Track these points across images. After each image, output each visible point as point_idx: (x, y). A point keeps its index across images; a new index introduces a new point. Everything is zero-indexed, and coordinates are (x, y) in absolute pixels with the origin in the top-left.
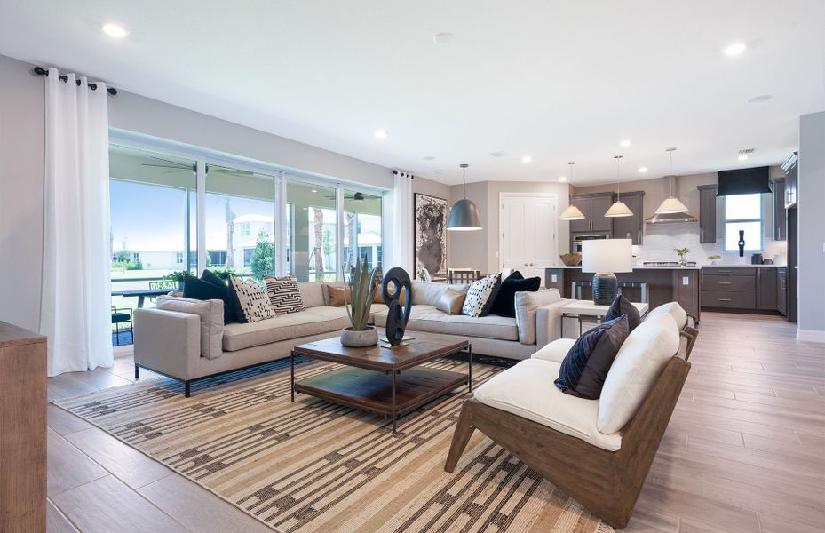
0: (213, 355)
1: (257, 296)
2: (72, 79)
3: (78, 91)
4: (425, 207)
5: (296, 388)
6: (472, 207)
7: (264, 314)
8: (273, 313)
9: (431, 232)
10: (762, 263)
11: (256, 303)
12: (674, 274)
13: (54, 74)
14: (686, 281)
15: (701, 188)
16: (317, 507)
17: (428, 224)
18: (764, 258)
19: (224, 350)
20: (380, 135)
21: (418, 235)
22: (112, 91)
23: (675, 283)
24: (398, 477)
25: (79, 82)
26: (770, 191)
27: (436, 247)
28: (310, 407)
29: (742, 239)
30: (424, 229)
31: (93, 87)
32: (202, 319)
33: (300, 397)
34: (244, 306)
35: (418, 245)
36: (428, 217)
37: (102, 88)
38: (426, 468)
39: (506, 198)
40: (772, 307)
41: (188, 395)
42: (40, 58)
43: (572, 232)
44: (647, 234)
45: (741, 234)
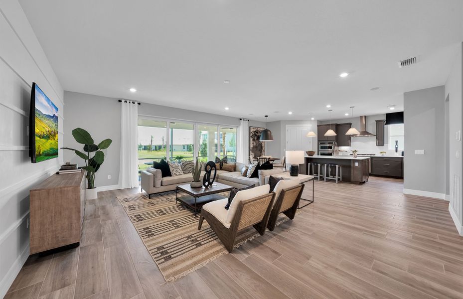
0: (157, 187)
1: (177, 167)
2: (128, 102)
3: (130, 105)
4: (254, 132)
5: (177, 199)
6: (269, 132)
7: (177, 174)
8: (182, 173)
9: (257, 141)
11: (175, 170)
12: (352, 162)
13: (123, 101)
14: (357, 164)
15: (377, 122)
16: (155, 234)
17: (256, 138)
19: (162, 185)
20: (227, 109)
21: (251, 142)
22: (139, 104)
23: (352, 165)
24: (183, 229)
25: (130, 102)
27: (259, 147)
28: (180, 206)
29: (397, 145)
30: (254, 140)
31: (134, 103)
32: (154, 175)
33: (178, 202)
34: (171, 171)
35: (251, 146)
36: (256, 135)
37: (136, 103)
38: (193, 228)
39: (288, 127)
41: (150, 199)
42: (120, 97)
43: (319, 141)
44: (353, 141)
45: (397, 142)
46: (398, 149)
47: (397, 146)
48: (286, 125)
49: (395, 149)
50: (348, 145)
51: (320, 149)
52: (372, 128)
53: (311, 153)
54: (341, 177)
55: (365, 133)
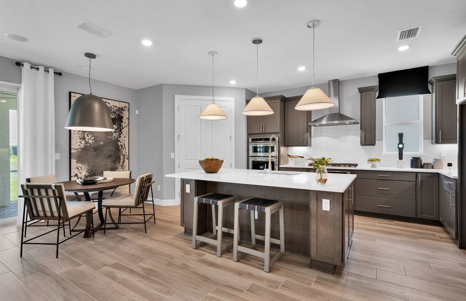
10: (422, 167)
14: (326, 205)
15: (362, 90)
18: (423, 162)
21: (76, 136)
26: (429, 93)
27: (110, 148)
29: (401, 142)
35: (76, 146)
40: (433, 217)
43: (249, 134)
44: (315, 136)
45: (401, 136)
46: (404, 153)
47: (401, 146)
48: (177, 97)
49: (397, 153)
50: (305, 143)
51: (251, 153)
52: (352, 107)
53: (212, 165)
54: (281, 242)
55: (338, 117)
